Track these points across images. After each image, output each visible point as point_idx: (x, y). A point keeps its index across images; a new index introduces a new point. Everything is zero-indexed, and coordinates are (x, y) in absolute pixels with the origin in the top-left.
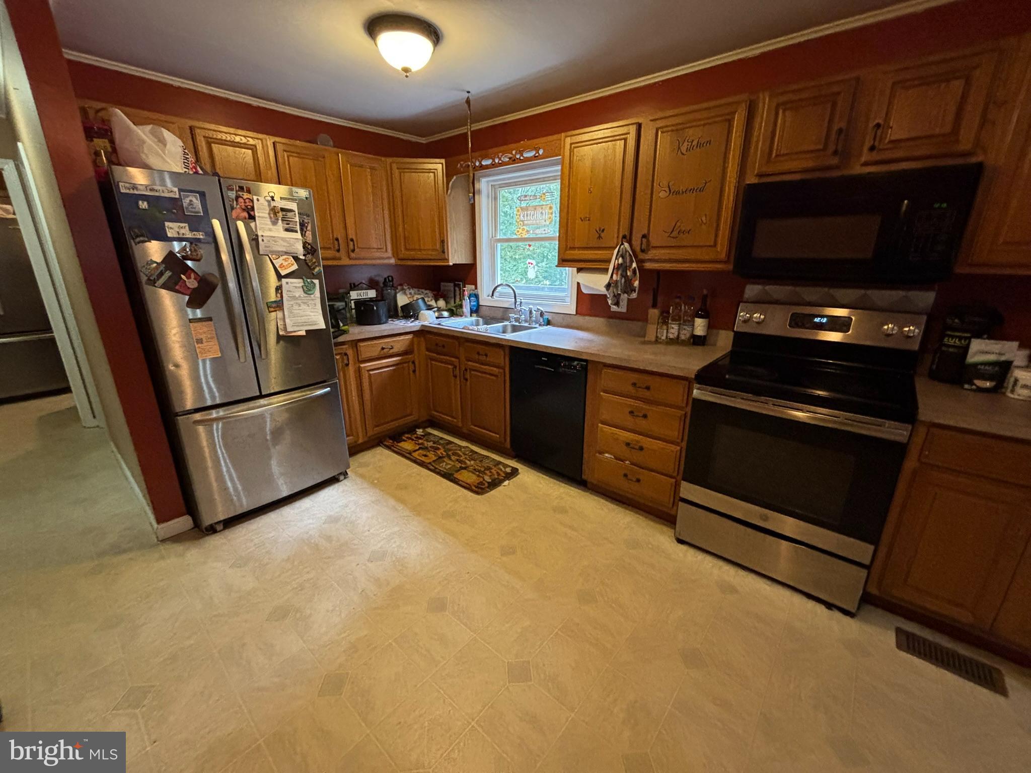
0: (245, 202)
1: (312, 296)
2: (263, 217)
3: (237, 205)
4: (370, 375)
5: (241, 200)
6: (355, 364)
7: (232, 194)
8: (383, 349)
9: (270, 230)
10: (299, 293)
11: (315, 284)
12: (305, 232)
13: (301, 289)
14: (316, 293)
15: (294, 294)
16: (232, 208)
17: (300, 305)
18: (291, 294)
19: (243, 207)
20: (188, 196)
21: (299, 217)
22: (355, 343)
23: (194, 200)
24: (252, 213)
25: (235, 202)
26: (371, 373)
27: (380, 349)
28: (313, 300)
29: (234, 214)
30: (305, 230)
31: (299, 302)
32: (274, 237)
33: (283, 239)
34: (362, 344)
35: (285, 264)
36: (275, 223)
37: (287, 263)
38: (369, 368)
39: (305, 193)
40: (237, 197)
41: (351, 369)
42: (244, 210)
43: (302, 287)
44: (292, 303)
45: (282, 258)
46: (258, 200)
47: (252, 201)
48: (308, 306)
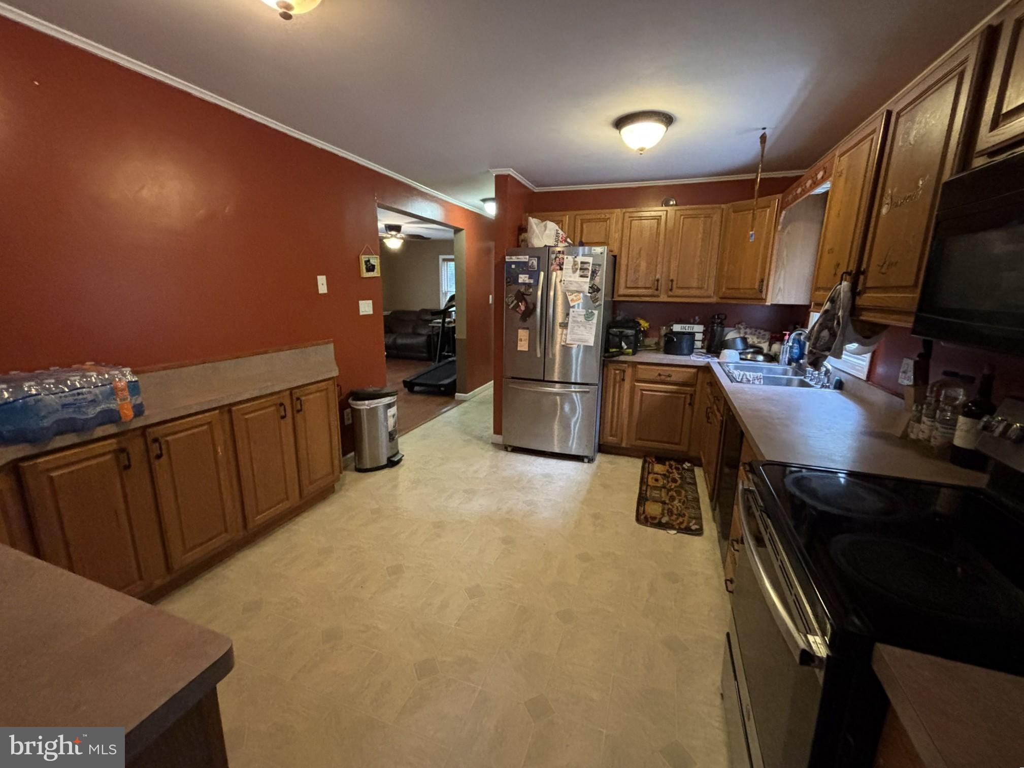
0: (559, 260)
1: (590, 322)
2: (568, 269)
3: (555, 262)
4: (642, 394)
5: (558, 259)
6: (632, 381)
7: (553, 256)
8: (660, 375)
9: (570, 277)
10: (582, 319)
11: (594, 314)
12: (595, 277)
13: (583, 317)
14: (594, 319)
15: (577, 319)
16: (552, 264)
17: (579, 327)
18: (575, 319)
19: (558, 263)
20: (532, 260)
21: (592, 267)
22: (635, 364)
23: (534, 262)
24: (562, 266)
25: (554, 261)
26: (644, 392)
27: (657, 374)
28: (590, 324)
29: (552, 267)
30: (595, 275)
31: (580, 325)
32: (571, 281)
33: (577, 282)
34: (640, 366)
35: (575, 298)
36: (574, 271)
37: (576, 298)
38: (641, 388)
39: (601, 250)
40: (556, 258)
41: (627, 385)
42: (558, 265)
43: (585, 315)
44: (574, 325)
45: (574, 295)
46: (567, 258)
47: (563, 259)
48: (586, 328)
